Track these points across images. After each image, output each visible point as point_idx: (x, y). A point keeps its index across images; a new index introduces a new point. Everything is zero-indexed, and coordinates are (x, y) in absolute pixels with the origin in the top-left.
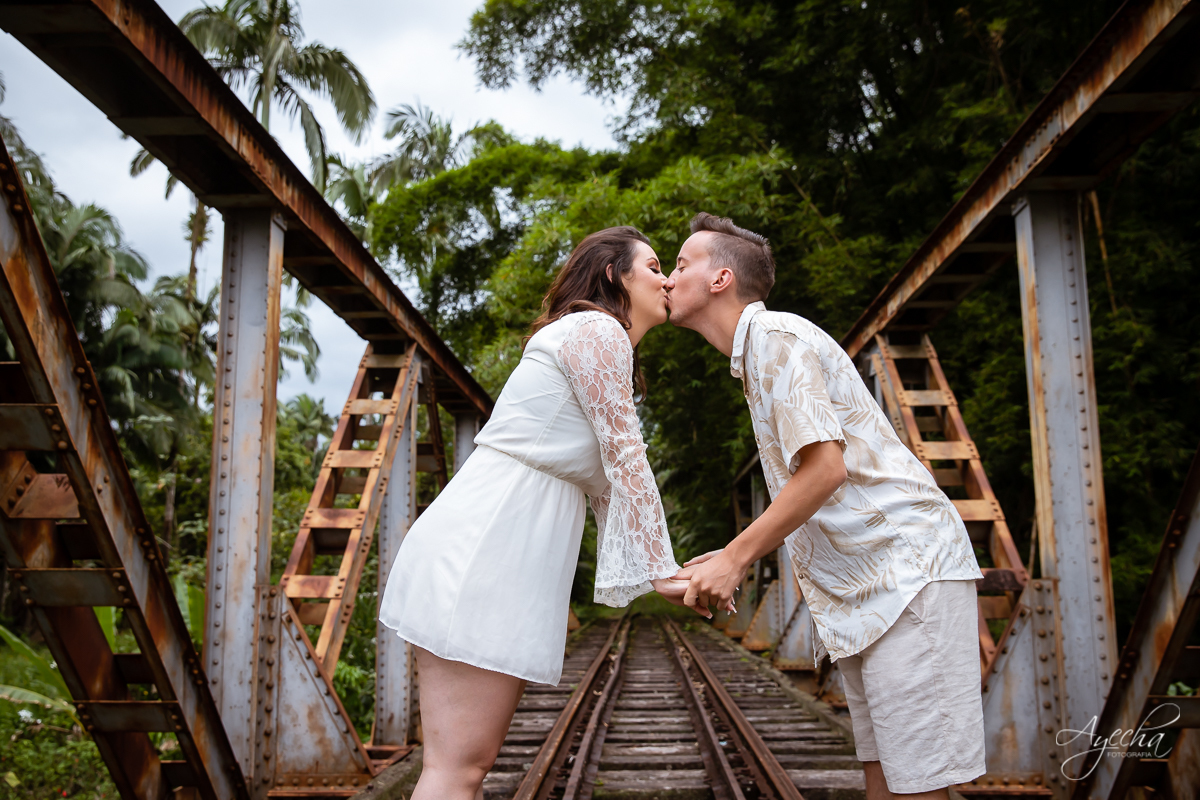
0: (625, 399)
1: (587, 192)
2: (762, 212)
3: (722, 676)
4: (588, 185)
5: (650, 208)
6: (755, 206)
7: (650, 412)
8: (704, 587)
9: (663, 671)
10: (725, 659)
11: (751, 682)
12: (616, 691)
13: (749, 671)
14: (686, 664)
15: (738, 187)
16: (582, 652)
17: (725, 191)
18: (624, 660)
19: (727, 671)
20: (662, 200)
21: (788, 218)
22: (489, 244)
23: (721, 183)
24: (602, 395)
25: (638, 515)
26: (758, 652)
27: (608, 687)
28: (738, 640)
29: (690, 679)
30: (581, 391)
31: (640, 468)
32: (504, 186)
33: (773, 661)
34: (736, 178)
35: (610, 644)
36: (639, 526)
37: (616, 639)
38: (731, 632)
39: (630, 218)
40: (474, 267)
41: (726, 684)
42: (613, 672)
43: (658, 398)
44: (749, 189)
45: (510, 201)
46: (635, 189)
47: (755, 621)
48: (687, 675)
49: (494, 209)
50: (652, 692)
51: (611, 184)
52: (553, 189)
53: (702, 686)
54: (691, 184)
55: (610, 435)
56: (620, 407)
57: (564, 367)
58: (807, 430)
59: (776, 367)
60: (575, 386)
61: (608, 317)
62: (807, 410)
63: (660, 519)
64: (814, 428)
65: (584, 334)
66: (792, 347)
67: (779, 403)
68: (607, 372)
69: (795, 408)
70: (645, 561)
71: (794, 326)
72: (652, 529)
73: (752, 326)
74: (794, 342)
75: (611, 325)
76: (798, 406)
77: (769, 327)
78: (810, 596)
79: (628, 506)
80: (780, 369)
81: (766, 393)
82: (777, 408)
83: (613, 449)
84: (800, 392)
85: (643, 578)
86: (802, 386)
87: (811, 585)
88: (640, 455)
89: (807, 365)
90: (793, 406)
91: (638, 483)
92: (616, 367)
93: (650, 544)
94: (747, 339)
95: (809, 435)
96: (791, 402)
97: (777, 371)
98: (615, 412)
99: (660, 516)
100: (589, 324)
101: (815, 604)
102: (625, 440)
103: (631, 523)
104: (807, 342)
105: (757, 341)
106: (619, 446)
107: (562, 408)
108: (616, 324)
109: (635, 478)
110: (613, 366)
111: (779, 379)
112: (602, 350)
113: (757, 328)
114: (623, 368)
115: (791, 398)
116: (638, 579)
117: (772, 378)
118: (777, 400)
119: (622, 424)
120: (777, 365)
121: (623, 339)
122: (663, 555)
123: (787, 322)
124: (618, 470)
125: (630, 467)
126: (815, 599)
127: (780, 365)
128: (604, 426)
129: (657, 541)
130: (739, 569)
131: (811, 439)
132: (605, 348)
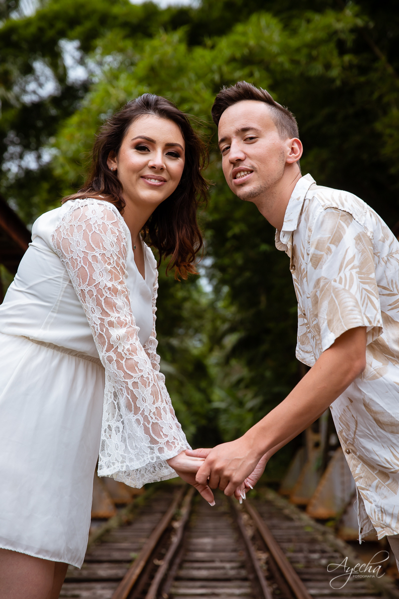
0: (115, 280)
1: (154, 50)
2: (335, 73)
3: (285, 545)
4: (156, 42)
5: (220, 69)
6: (328, 66)
7: (219, 274)
8: (218, 466)
9: (226, 540)
10: (289, 528)
11: (314, 552)
12: (178, 561)
13: (313, 541)
14: (249, 533)
15: (314, 45)
16: (146, 518)
17: (298, 50)
18: (187, 527)
19: (290, 541)
20: (232, 60)
21: (362, 79)
22: (55, 100)
23: (294, 42)
24: (91, 277)
25: (135, 398)
26: (322, 521)
27: (169, 555)
28: (303, 508)
29: (252, 549)
30: (72, 274)
31: (134, 351)
32: (71, 39)
33: (337, 531)
34: (309, 37)
35: (172, 510)
36: (137, 409)
37: (180, 506)
38: (297, 499)
39: (200, 77)
40: (40, 124)
41: (290, 554)
42: (175, 540)
43: (226, 261)
44: (323, 49)
45: (78, 54)
46: (204, 46)
47: (321, 488)
48: (250, 543)
49: (59, 63)
50: (213, 561)
51: (180, 41)
52: (121, 44)
53: (264, 556)
54: (263, 43)
55: (101, 317)
56: (109, 289)
57: (58, 251)
58: (354, 312)
59: (328, 244)
60: (68, 270)
61: (99, 201)
62: (356, 292)
63: (157, 401)
64: (360, 312)
65: (76, 217)
66: (348, 227)
67: (327, 282)
68: (96, 254)
69: (344, 289)
70: (146, 444)
71: (352, 205)
72: (151, 411)
73: (307, 202)
74: (350, 222)
75: (102, 208)
76: (347, 288)
77: (328, 204)
78: (357, 472)
79: (124, 390)
80: (333, 247)
81: (313, 269)
82: (324, 286)
83: (103, 331)
84: (351, 274)
85: (144, 461)
86: (353, 268)
87: (358, 461)
88: (132, 338)
89: (358, 247)
90: (342, 286)
91: (133, 367)
92: (105, 249)
93: (150, 426)
94: (301, 214)
95: (356, 319)
96: (340, 283)
97: (329, 249)
98: (104, 293)
99: (157, 399)
100: (81, 208)
101: (362, 480)
102: (115, 322)
103: (129, 407)
104: (362, 224)
105: (313, 216)
106: (109, 328)
107: (65, 292)
108: (108, 207)
109: (129, 362)
110: (101, 248)
111: (330, 257)
112: (91, 233)
113: (315, 203)
114: (112, 249)
115: (341, 278)
116: (140, 463)
117: (322, 255)
118: (326, 279)
119: (112, 306)
120: (330, 243)
121: (114, 221)
122: (163, 437)
123: (346, 200)
124: (111, 354)
125: (123, 351)
126: (362, 475)
127: (334, 244)
128: (94, 307)
129: (157, 423)
130: (255, 455)
131: (357, 322)
132: (94, 230)
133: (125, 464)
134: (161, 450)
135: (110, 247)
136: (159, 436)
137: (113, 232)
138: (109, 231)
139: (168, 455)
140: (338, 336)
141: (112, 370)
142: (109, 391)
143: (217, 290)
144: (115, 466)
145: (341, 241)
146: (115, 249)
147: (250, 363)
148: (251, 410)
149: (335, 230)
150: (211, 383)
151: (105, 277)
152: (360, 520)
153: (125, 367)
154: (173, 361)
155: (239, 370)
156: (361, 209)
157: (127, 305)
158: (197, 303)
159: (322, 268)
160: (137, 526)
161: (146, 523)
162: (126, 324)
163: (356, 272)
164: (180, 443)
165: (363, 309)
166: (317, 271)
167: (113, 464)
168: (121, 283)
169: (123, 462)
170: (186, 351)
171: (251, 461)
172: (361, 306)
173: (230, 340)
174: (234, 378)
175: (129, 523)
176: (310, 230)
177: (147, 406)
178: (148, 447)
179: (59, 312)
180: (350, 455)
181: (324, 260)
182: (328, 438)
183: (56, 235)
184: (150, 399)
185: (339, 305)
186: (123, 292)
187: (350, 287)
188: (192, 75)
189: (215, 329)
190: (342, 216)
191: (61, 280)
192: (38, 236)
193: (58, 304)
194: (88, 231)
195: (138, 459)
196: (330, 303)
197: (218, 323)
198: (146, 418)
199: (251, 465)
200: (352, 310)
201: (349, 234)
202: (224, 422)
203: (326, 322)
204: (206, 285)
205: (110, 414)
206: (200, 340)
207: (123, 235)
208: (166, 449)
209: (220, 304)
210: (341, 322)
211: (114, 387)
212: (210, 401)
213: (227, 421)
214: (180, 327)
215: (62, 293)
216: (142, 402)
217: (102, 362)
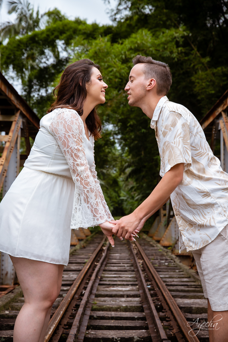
0: (78, 145)
1: (97, 44)
2: (174, 55)
3: (150, 257)
4: (97, 41)
5: (125, 53)
6: (171, 52)
7: (124, 142)
8: (122, 225)
9: (125, 254)
10: (152, 250)
11: (163, 260)
12: (105, 263)
13: (162, 255)
14: (135, 252)
15: (166, 43)
16: (91, 245)
17: (159, 45)
19: (152, 255)
20: (130, 49)
21: (186, 58)
22: (53, 66)
23: (157, 42)
24: (68, 145)
26: (166, 247)
27: (101, 261)
28: (158, 241)
29: (136, 258)
30: (60, 143)
31: (88, 177)
32: (61, 40)
33: (172, 251)
34: (163, 40)
35: (103, 242)
36: (88, 202)
38: (156, 238)
39: (116, 57)
40: (47, 76)
41: (152, 261)
42: (104, 254)
43: (127, 136)
44: (169, 45)
45: (64, 46)
46: (119, 43)
47: (166, 233)
48: (135, 256)
49: (56, 50)
50: (120, 263)
51: (108, 41)
52: (82, 42)
53: (141, 261)
54: (144, 42)
55: (73, 162)
56: (76, 149)
57: (53, 134)
58: (180, 157)
59: (170, 127)
60: (58, 141)
61: (69, 110)
62: (181, 148)
63: (97, 199)
64: (182, 156)
65: (59, 118)
66: (179, 120)
67: (169, 143)
68: (69, 134)
69: (176, 147)
70: (91, 217)
71: (182, 111)
72: (94, 203)
73: (163, 108)
74: (180, 117)
75: (71, 113)
76: (177, 146)
77: (171, 110)
78: (180, 223)
79: (83, 193)
80: (172, 128)
81: (163, 137)
82: (167, 145)
83: (74, 168)
84: (179, 140)
85: (90, 224)
86: (180, 137)
87: (181, 219)
88: (87, 171)
89: (183, 129)
90: (175, 145)
91: (87, 184)
92: (73, 132)
93: (93, 209)
94: (160, 113)
95: (180, 159)
96: (174, 144)
97: (170, 129)
98: (74, 151)
99: (97, 198)
100: (62, 114)
101: (181, 227)
102: (79, 164)
103: (85, 200)
104: (185, 119)
105: (164, 115)
106: (77, 167)
107: (56, 151)
108: (73, 112)
109: (86, 181)
110: (72, 131)
111: (170, 133)
112: (67, 125)
113: (166, 109)
114: (76, 131)
115: (175, 142)
116: (89, 225)
117: (167, 132)
118: (168, 142)
119: (78, 157)
120: (171, 127)
121: (76, 119)
122: (99, 214)
123: (179, 108)
124: (78, 178)
125: (83, 177)
126: (182, 225)
127: (172, 127)
128: (70, 158)
129: (96, 208)
130: (138, 220)
131: (181, 161)
132: (68, 123)
133: (82, 225)
134: (98, 219)
135: (75, 131)
136: (97, 213)
137: (76, 124)
138: (74, 123)
139: (101, 222)
140: (172, 166)
141: (78, 185)
142: (77, 193)
143: (123, 149)
144: (78, 225)
145: (176, 126)
146: (78, 131)
147: (136, 180)
148: (137, 200)
149: (174, 121)
150: (120, 189)
151: (74, 144)
152: (180, 244)
153: (84, 184)
154: (104, 179)
155: (132, 183)
156: (186, 112)
157: (84, 156)
158: (114, 154)
159: (167, 137)
160: (88, 248)
161: (91, 248)
162: (84, 164)
163: (182, 140)
164: (106, 217)
165: (184, 156)
166: (165, 138)
167: (77, 224)
168: (81, 146)
169: (81, 223)
170: (109, 175)
171: (137, 223)
172: (183, 154)
173: (128, 171)
174: (130, 187)
175: (84, 247)
176: (163, 120)
177: (93, 201)
178: (93, 218)
179: (54, 159)
180: (177, 216)
181: (168, 134)
182: (169, 212)
183: (51, 126)
184: (94, 198)
185: (173, 153)
186: (82, 150)
187: (179, 146)
188: (113, 56)
189: (122, 166)
190: (177, 115)
191: (54, 146)
192: (43, 127)
193: (54, 156)
194: (65, 124)
195: (88, 223)
196: (169, 152)
197: (123, 163)
198: (92, 206)
199: (137, 224)
200: (179, 156)
201: (180, 123)
202: (125, 205)
203: (167, 161)
204: (118, 147)
205: (77, 203)
206: (115, 170)
207: (81, 124)
208: (100, 219)
209: (124, 155)
210: (174, 160)
211: (79, 191)
212: (119, 196)
213: (127, 205)
214: (107, 165)
215: (55, 151)
216: (91, 199)
217: (74, 181)
